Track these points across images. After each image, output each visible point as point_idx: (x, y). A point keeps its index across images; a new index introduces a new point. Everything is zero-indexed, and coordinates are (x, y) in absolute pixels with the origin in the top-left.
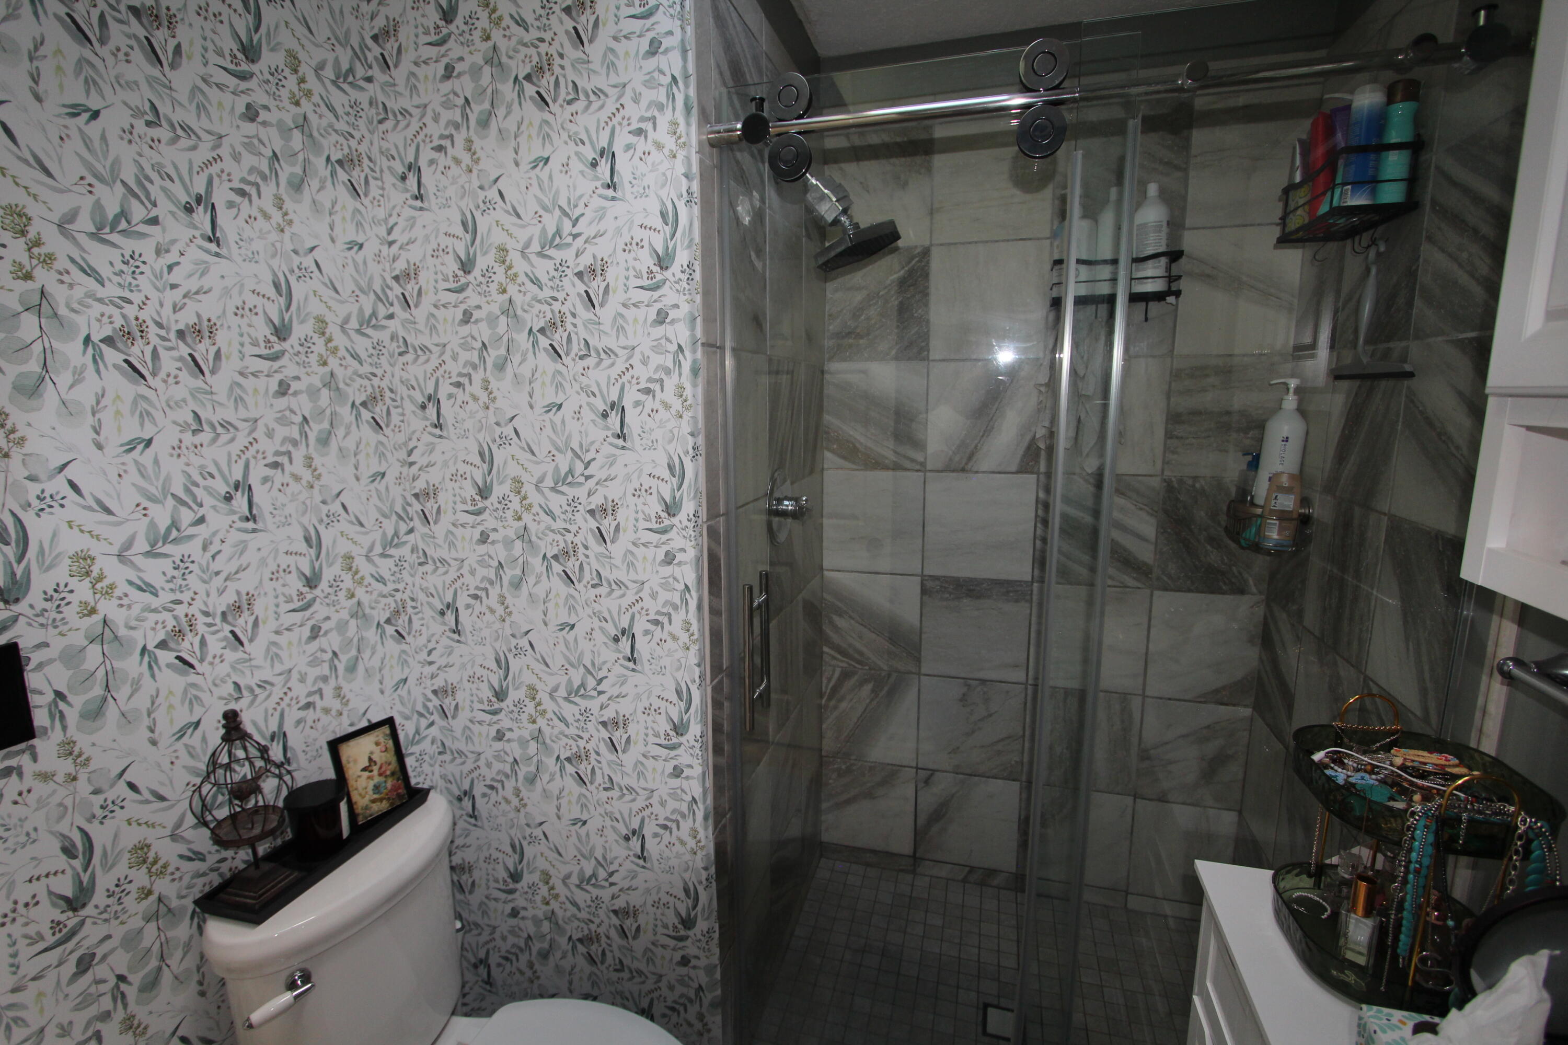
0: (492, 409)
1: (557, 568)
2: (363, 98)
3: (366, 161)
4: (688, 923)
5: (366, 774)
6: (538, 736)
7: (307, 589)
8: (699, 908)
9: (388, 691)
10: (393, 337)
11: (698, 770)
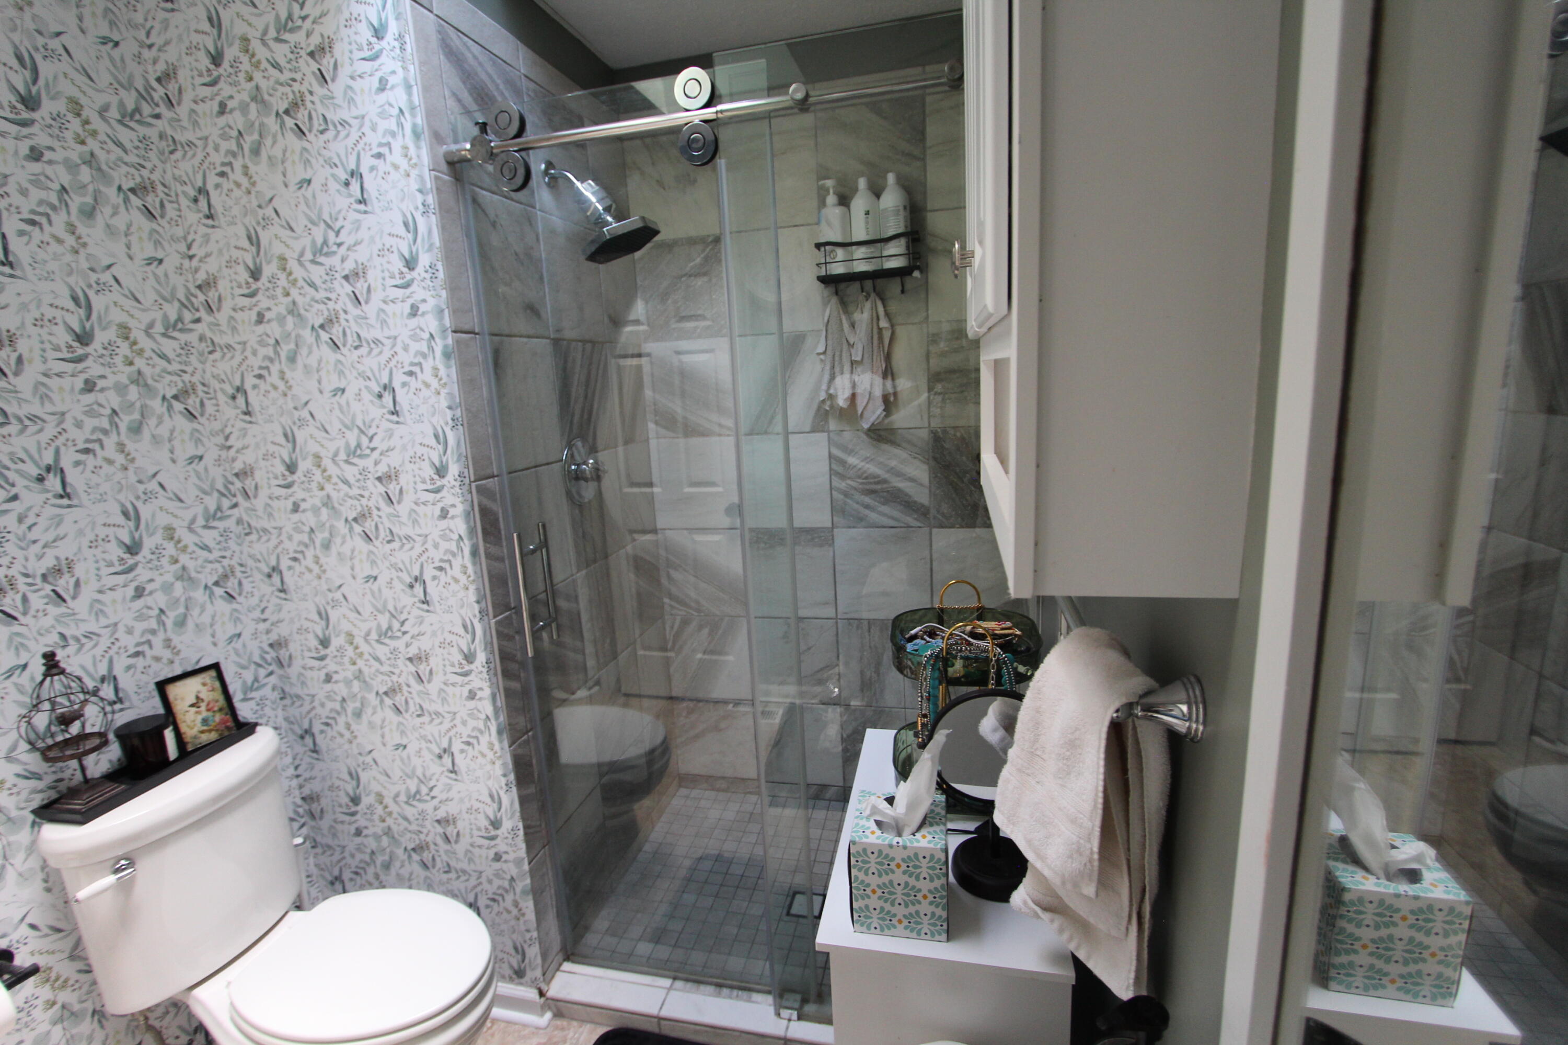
0: (289, 397)
1: (358, 529)
2: (152, 133)
3: (160, 188)
4: (496, 824)
5: (194, 709)
6: (359, 675)
7: (128, 556)
8: (503, 810)
9: (221, 644)
10: (202, 338)
11: (487, 692)
